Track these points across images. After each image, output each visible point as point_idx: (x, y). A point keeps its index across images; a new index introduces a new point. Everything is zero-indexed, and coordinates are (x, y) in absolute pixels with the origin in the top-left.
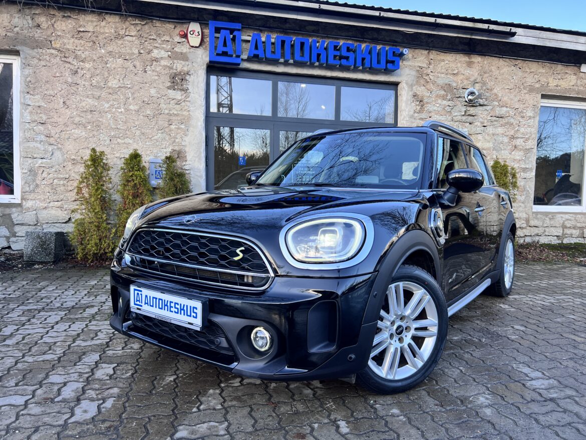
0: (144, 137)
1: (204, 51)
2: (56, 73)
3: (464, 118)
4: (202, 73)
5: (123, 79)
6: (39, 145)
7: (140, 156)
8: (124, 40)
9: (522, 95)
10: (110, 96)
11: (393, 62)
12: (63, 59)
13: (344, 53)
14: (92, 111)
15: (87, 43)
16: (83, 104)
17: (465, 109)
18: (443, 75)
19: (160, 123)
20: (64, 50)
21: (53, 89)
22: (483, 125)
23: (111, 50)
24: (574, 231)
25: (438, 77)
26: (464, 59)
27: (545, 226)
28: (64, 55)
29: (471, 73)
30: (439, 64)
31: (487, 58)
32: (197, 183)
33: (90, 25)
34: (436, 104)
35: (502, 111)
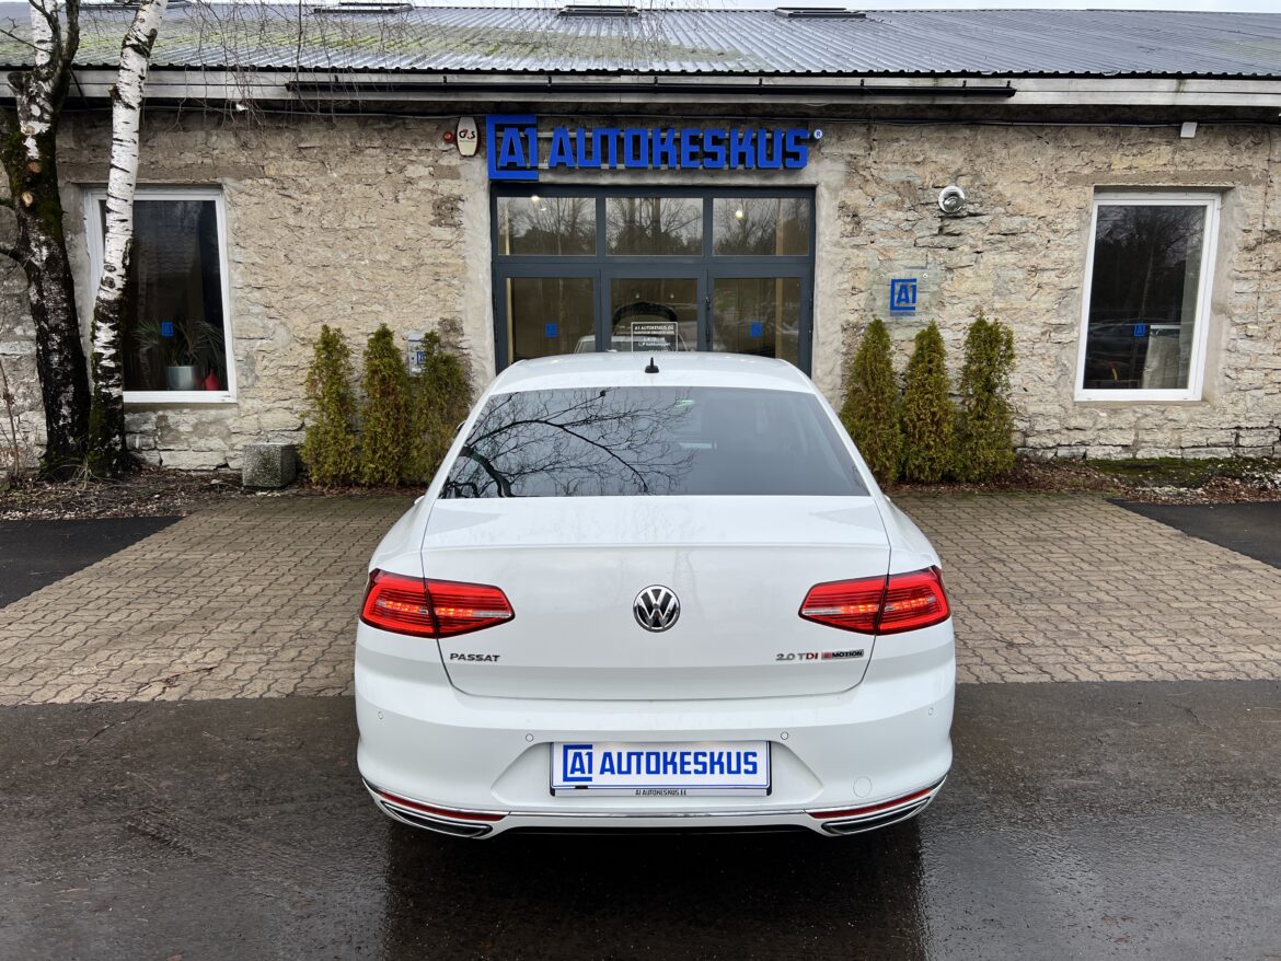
1: (482, 161)
2: (272, 214)
3: (937, 240)
4: (482, 199)
5: (365, 215)
6: (254, 320)
7: (390, 333)
8: (365, 155)
9: (1055, 191)
10: (349, 241)
11: (796, 156)
12: (280, 192)
13: (708, 147)
15: (313, 164)
16: (312, 256)
17: (939, 225)
18: (895, 167)
19: (422, 278)
20: (281, 178)
21: (270, 238)
22: (975, 250)
23: (346, 171)
24: (1160, 436)
25: (887, 170)
26: (936, 135)
27: (1100, 427)
28: (281, 185)
29: (951, 158)
30: (889, 146)
31: (982, 128)
32: (480, 368)
33: (314, 139)
34: (884, 218)
35: (1014, 223)
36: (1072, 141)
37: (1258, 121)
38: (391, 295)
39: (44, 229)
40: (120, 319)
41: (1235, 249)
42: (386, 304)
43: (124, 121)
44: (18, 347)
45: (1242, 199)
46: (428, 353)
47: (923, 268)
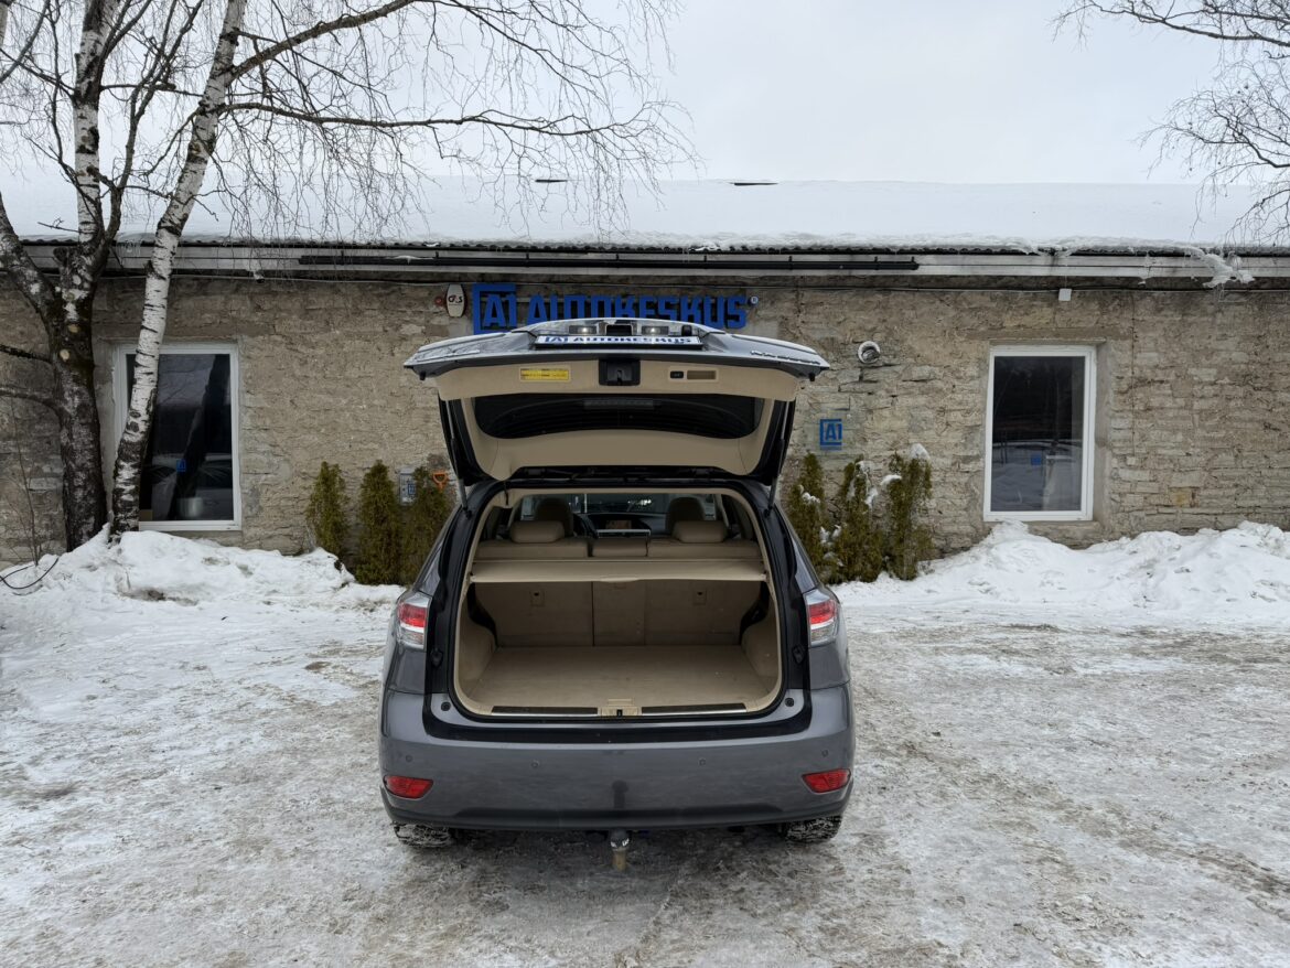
0: (394, 440)
2: (280, 365)
3: (858, 387)
5: (364, 367)
6: (261, 457)
7: (385, 468)
8: (366, 316)
9: (957, 344)
10: (349, 389)
11: (736, 318)
12: (289, 347)
13: (662, 310)
14: (326, 410)
15: (319, 323)
16: (315, 401)
17: (859, 373)
18: (820, 326)
19: (414, 420)
20: (290, 335)
21: (278, 386)
22: (891, 394)
23: (348, 329)
25: (813, 328)
26: (854, 299)
28: (290, 341)
29: (867, 318)
30: (814, 309)
31: (893, 294)
33: (321, 300)
35: (925, 371)
36: (969, 303)
37: (1122, 288)
38: (385, 435)
39: (76, 381)
40: (141, 458)
41: (1111, 392)
42: (382, 444)
43: (156, 290)
44: (45, 484)
45: (1113, 350)
46: (418, 486)
47: (846, 410)
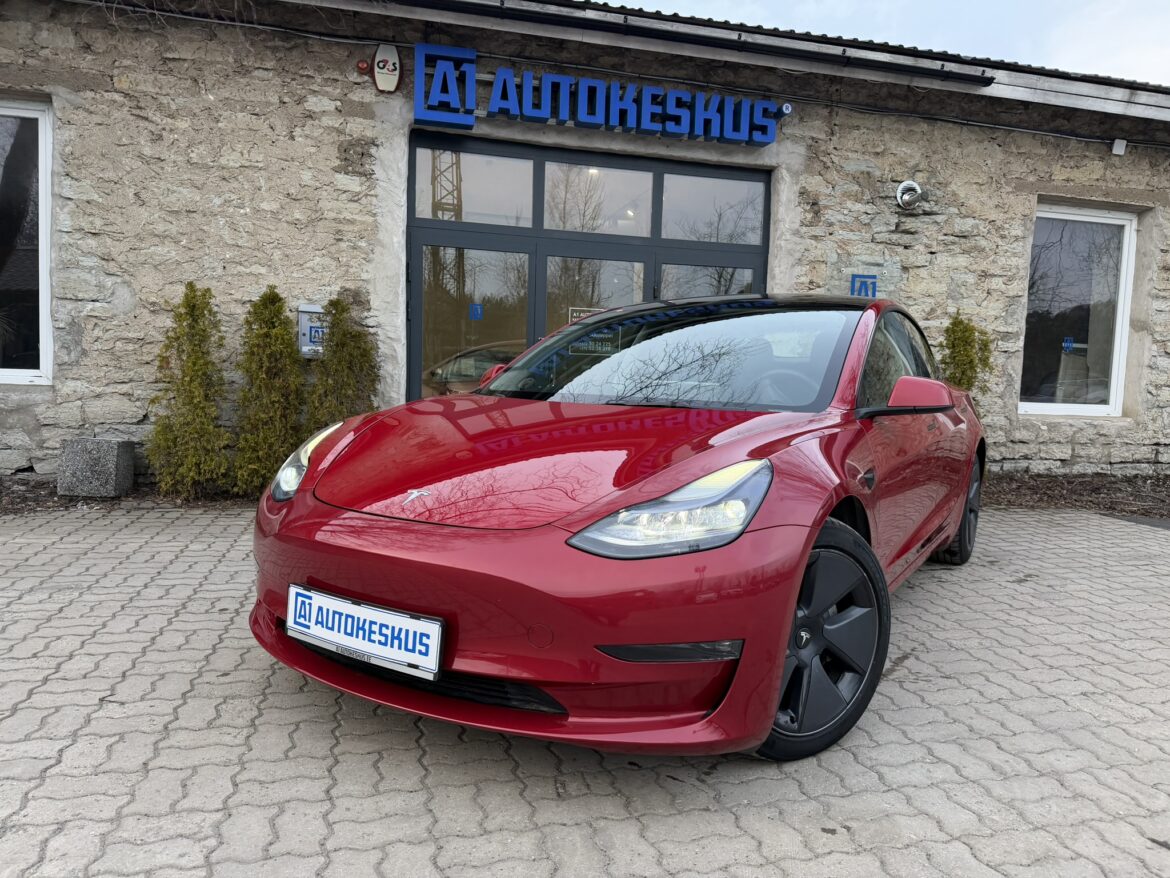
0: (288, 263)
1: (404, 100)
2: (120, 139)
3: (895, 237)
4: (401, 145)
5: (249, 152)
6: (89, 275)
7: (281, 299)
8: (253, 78)
9: (1004, 196)
10: (225, 183)
11: (763, 129)
12: (134, 112)
14: (189, 211)
15: (182, 81)
16: (173, 198)
17: (897, 221)
18: (855, 155)
19: (320, 236)
20: (136, 94)
21: (115, 169)
22: (930, 250)
23: (227, 95)
24: (1093, 451)
25: (847, 159)
26: (896, 126)
27: (1041, 440)
28: (136, 103)
29: (909, 152)
30: (849, 133)
31: (939, 122)
32: (387, 351)
34: (843, 209)
35: (966, 225)
36: (1018, 147)
41: (1156, 269)
42: (270, 265)
45: (1161, 219)
47: (878, 265)
